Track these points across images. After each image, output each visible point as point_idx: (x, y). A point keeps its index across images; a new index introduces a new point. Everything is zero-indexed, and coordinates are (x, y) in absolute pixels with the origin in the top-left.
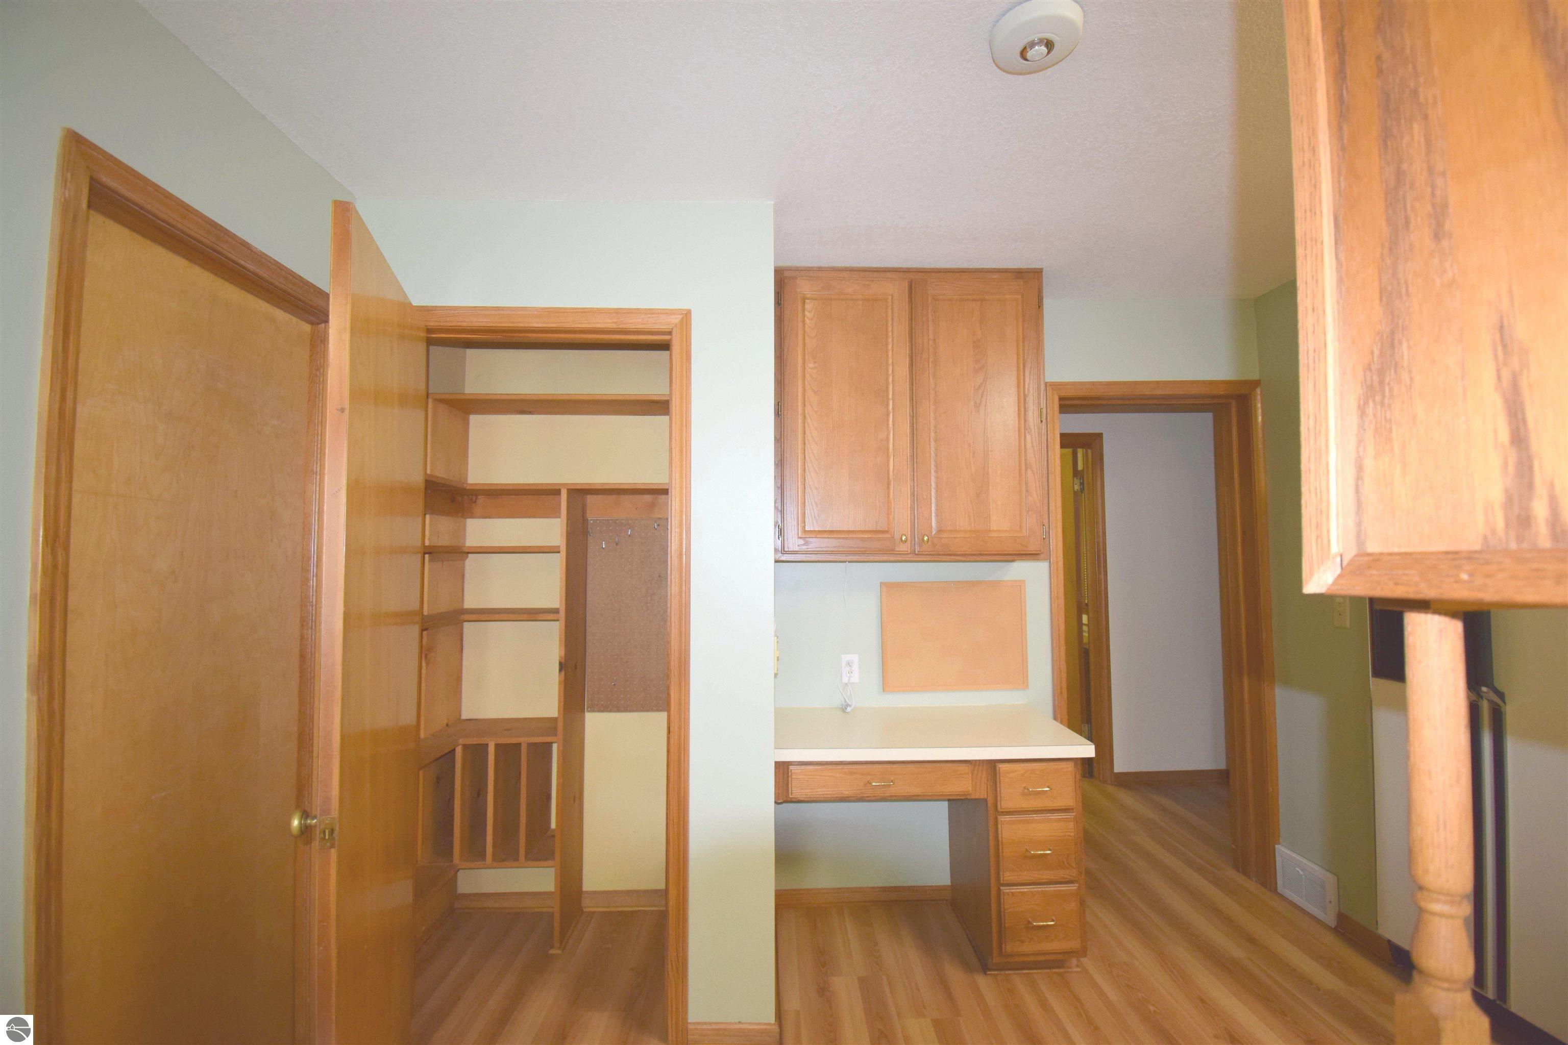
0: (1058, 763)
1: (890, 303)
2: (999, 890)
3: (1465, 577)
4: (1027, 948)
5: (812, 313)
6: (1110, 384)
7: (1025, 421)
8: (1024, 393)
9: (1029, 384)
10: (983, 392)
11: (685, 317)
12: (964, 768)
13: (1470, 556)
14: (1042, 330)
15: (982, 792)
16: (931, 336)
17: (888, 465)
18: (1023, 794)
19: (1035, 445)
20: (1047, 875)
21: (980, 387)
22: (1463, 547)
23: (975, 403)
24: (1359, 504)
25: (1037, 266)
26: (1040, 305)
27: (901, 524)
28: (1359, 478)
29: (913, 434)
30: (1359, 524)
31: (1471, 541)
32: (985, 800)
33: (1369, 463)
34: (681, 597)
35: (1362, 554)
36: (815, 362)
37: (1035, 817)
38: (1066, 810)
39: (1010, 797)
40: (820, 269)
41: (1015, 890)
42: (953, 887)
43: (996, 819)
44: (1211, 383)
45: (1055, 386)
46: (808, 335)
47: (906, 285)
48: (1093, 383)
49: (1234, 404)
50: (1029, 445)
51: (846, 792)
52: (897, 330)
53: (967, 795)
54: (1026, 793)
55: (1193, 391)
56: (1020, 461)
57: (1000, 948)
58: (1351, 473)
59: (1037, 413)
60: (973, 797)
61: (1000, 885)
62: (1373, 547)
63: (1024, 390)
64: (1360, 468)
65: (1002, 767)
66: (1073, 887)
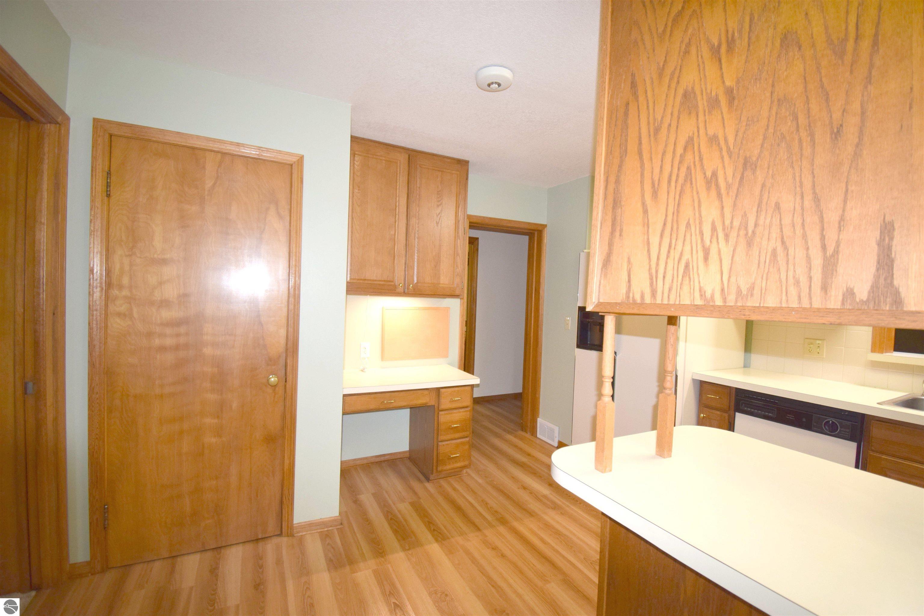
0: (465, 387)
1: (399, 165)
2: (438, 444)
3: (618, 308)
4: (448, 467)
5: (359, 162)
6: (491, 218)
7: (458, 233)
8: (458, 220)
9: (460, 216)
10: (440, 217)
11: (300, 159)
12: (426, 392)
13: (619, 304)
14: (467, 191)
15: (432, 403)
16: (418, 185)
17: (395, 248)
18: (450, 402)
19: (461, 245)
20: (457, 435)
21: (439, 214)
22: (618, 302)
23: (437, 222)
24: (599, 292)
25: (467, 159)
26: (467, 179)
27: (399, 277)
28: (600, 285)
29: (407, 234)
30: (599, 295)
31: (619, 301)
32: (434, 406)
33: (602, 282)
34: (295, 311)
35: (599, 302)
36: (359, 190)
37: (455, 411)
38: (467, 407)
39: (445, 403)
40: (363, 139)
41: (444, 443)
42: (410, 451)
43: (438, 413)
44: (529, 223)
45: (469, 217)
46: (356, 174)
47: (407, 156)
48: (484, 217)
49: (536, 233)
50: (459, 244)
51: (372, 407)
52: (402, 180)
53: (426, 404)
54: (452, 401)
55: (522, 226)
56: (454, 252)
57: (437, 468)
58: (598, 283)
59: (463, 229)
60: (429, 405)
61: (438, 441)
62: (601, 301)
63: (458, 218)
64: (600, 282)
65: (442, 390)
66: (467, 439)
